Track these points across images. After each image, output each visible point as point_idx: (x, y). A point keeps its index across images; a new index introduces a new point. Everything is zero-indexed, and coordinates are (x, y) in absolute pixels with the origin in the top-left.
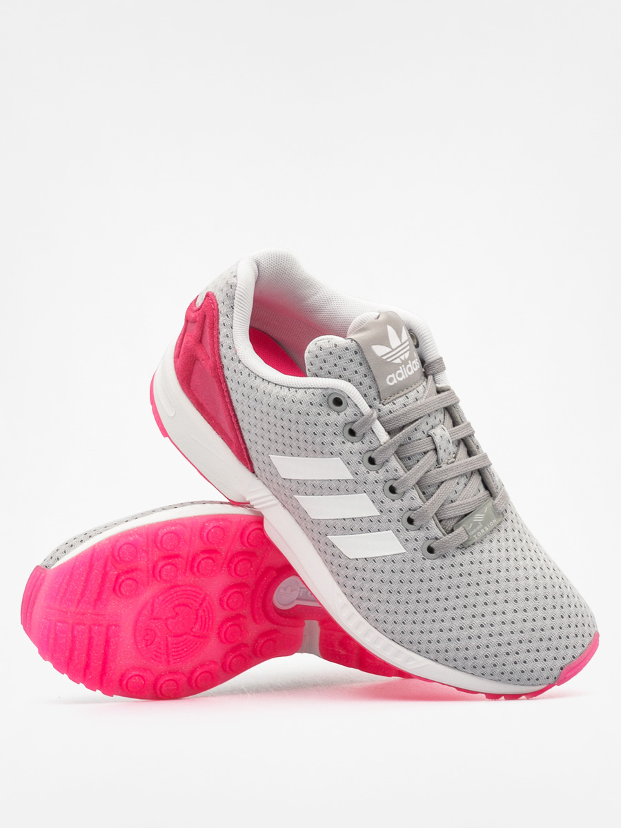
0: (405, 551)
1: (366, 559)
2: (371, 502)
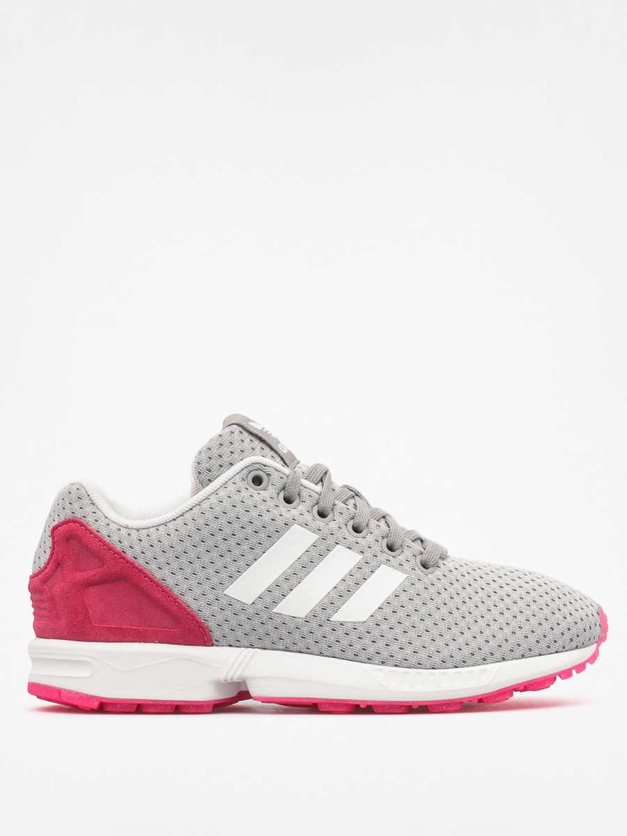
0: (407, 575)
1: (379, 608)
2: (348, 550)
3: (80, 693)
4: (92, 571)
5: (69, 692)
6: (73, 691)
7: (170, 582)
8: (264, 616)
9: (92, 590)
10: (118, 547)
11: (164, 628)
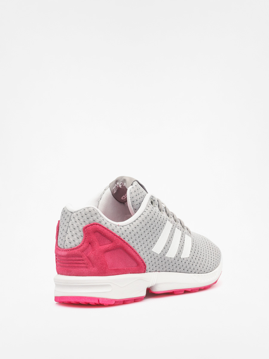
2: (178, 229)
3: (108, 299)
4: (108, 246)
5: (103, 299)
6: (105, 298)
7: (136, 248)
8: (163, 258)
9: (107, 253)
10: (118, 234)
11: (132, 267)
